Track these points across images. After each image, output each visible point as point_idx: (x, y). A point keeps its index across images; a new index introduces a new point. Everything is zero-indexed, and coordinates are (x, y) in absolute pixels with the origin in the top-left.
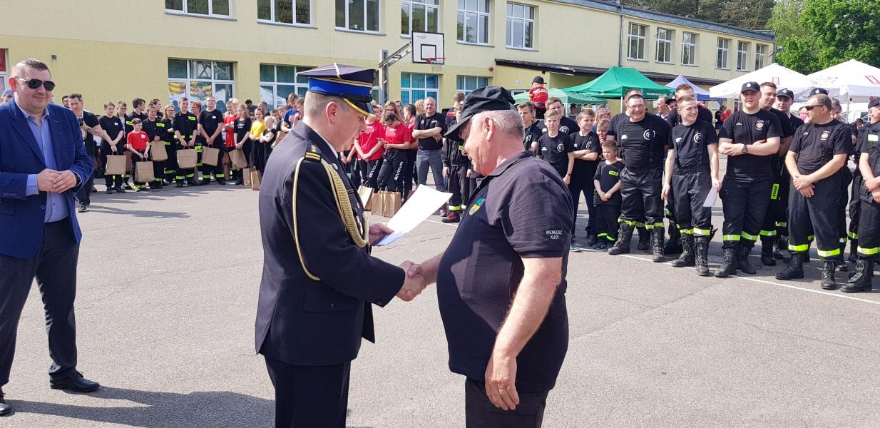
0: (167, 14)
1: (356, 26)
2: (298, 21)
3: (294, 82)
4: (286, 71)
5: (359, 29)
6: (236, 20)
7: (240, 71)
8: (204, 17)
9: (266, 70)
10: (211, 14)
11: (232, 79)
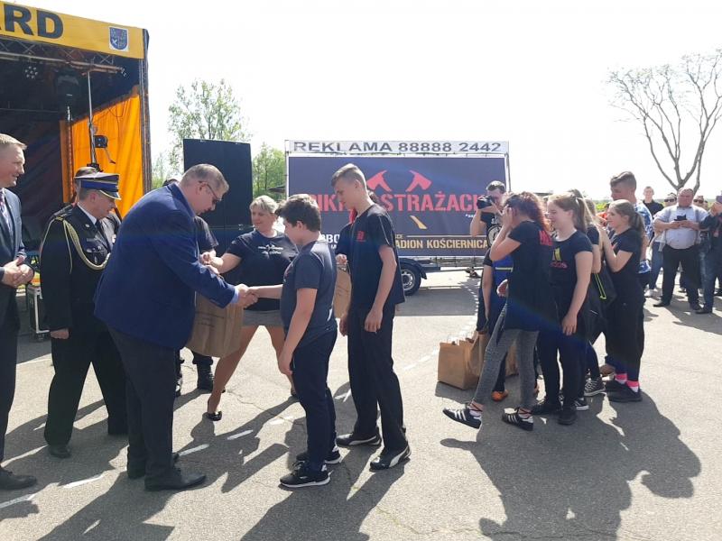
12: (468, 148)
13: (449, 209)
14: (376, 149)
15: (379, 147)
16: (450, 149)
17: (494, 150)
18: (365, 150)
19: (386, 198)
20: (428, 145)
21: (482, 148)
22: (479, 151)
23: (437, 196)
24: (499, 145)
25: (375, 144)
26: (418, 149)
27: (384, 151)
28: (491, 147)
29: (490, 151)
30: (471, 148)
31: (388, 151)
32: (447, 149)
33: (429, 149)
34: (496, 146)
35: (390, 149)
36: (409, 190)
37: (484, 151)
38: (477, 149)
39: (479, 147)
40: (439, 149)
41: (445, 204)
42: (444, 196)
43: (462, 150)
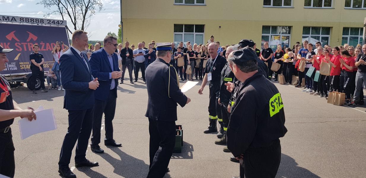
0: (264, 7)
1: (357, 6)
2: (325, 6)
3: (320, 34)
4: (316, 30)
5: (359, 7)
6: (294, 8)
7: (293, 30)
8: (279, 8)
9: (306, 30)
10: (283, 6)
11: (289, 33)
12: (51, 22)
13: (47, 50)
14: (9, 20)
15: (10, 19)
16: (43, 22)
17: (61, 24)
18: (3, 20)
19: (18, 45)
20: (34, 20)
21: (57, 23)
22: (55, 24)
23: (41, 44)
24: (63, 22)
25: (8, 17)
26: (29, 21)
27: (13, 21)
28: (60, 23)
29: (60, 24)
30: (52, 23)
31: (15, 21)
32: (42, 22)
33: (34, 22)
34: (62, 22)
35: (15, 20)
36: (28, 40)
37: (58, 24)
38: (54, 23)
39: (55, 22)
40: (39, 22)
41: (45, 48)
42: (44, 44)
43: (48, 23)
